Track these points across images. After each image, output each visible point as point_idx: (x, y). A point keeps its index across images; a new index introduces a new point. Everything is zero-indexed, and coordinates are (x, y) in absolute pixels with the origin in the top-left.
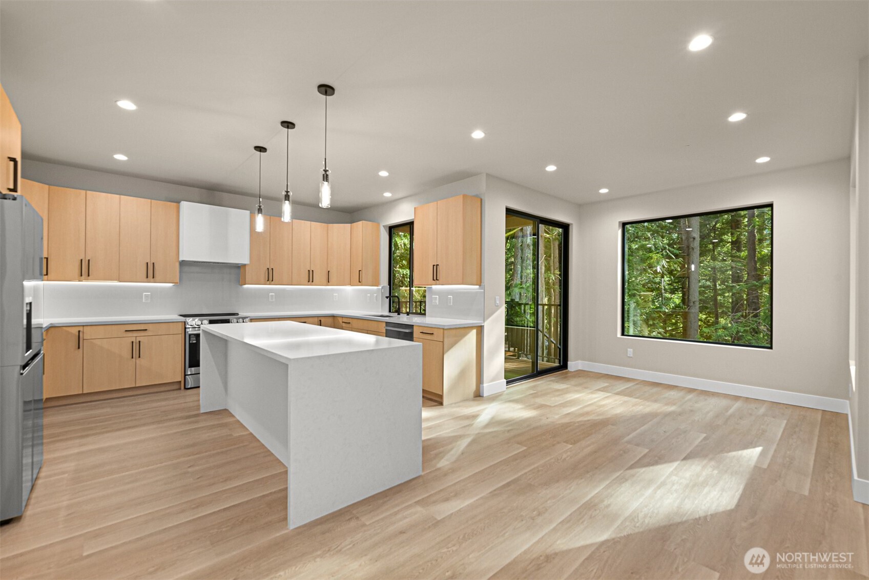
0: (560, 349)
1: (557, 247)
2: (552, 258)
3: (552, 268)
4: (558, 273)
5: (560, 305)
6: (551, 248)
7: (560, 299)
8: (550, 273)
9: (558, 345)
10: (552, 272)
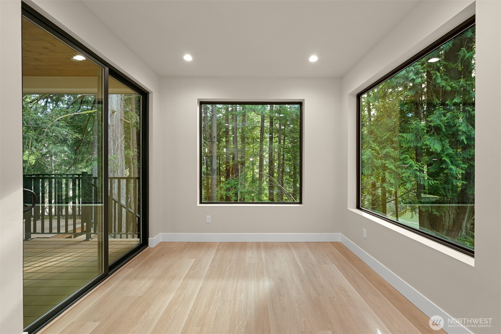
0: (139, 218)
1: (135, 133)
2: (132, 140)
3: (132, 148)
4: (137, 151)
5: (139, 178)
6: (130, 134)
7: (139, 172)
8: (130, 151)
9: (137, 215)
10: (132, 150)
